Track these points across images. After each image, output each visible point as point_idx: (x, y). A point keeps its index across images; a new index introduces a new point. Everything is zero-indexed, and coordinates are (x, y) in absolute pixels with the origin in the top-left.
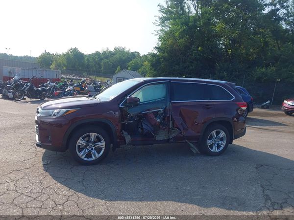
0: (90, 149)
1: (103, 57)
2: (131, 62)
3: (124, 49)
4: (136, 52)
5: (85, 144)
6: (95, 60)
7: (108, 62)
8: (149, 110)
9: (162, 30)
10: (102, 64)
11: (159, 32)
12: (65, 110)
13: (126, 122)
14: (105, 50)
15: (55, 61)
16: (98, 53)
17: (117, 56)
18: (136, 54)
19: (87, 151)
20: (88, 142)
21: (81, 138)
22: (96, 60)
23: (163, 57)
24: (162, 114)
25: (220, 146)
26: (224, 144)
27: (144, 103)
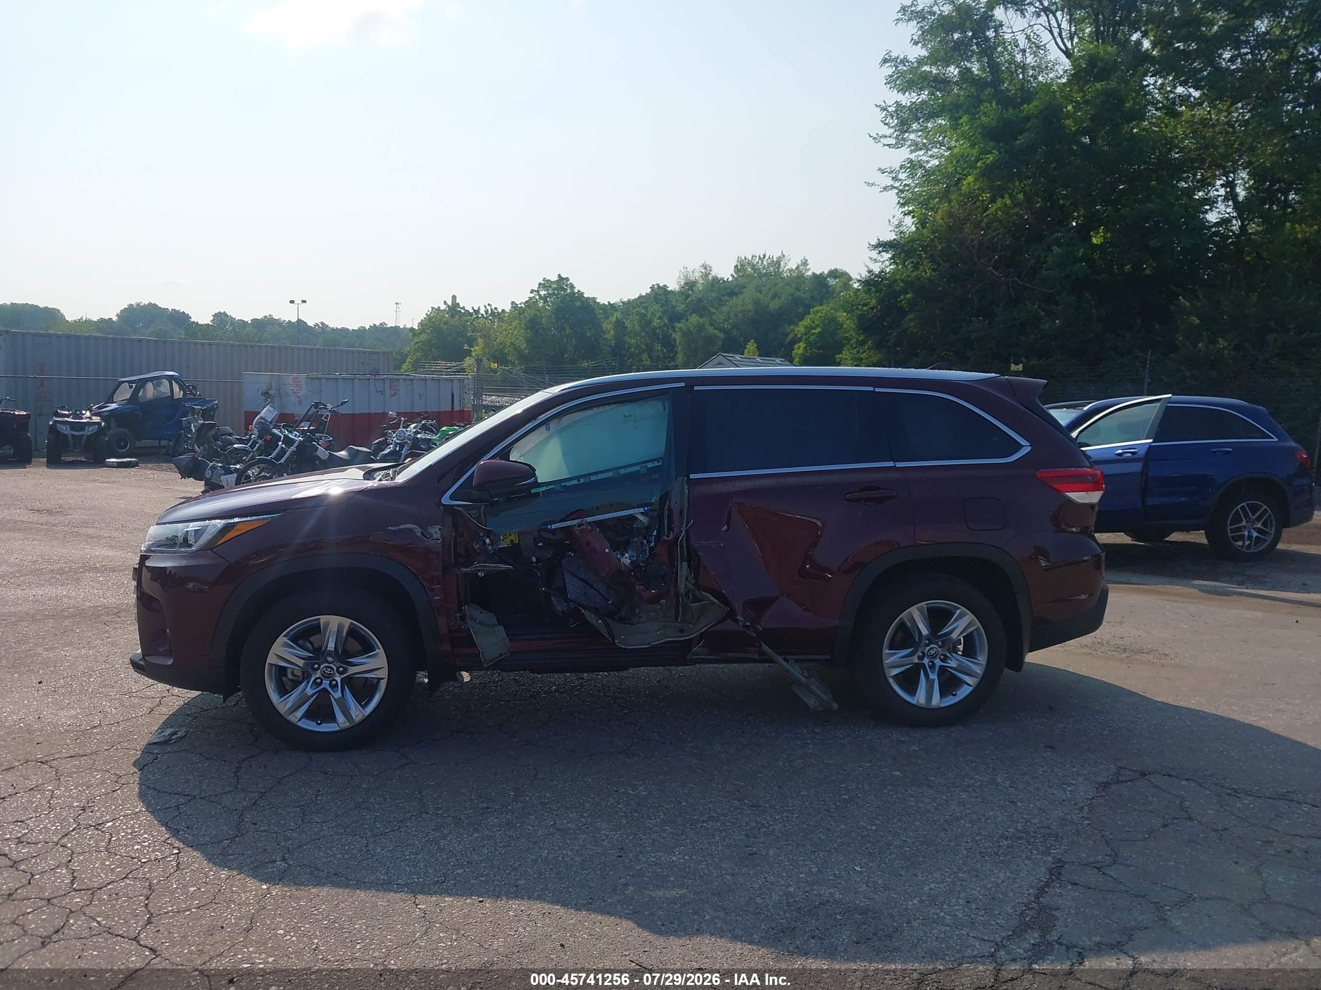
0: (326, 684)
1: (681, 308)
2: (807, 321)
3: (778, 263)
4: (834, 274)
5: (301, 663)
6: (649, 322)
7: (700, 328)
8: (578, 513)
9: (912, 166)
10: (677, 336)
11: (902, 176)
12: (219, 523)
13: (480, 568)
14: (696, 276)
15: (480, 340)
16: (660, 294)
17: (745, 301)
18: (832, 282)
19: (309, 691)
20: (318, 654)
21: (282, 639)
22: (656, 322)
23: (910, 285)
24: (648, 529)
25: (960, 683)
26: (979, 670)
27: (558, 488)
